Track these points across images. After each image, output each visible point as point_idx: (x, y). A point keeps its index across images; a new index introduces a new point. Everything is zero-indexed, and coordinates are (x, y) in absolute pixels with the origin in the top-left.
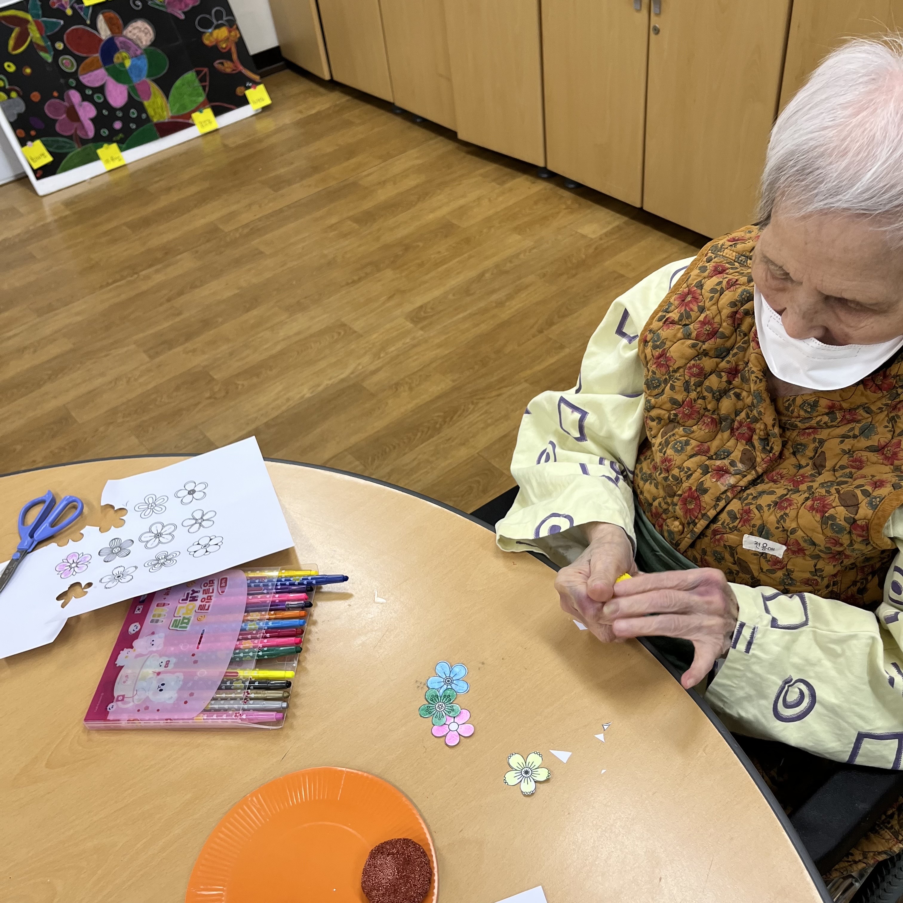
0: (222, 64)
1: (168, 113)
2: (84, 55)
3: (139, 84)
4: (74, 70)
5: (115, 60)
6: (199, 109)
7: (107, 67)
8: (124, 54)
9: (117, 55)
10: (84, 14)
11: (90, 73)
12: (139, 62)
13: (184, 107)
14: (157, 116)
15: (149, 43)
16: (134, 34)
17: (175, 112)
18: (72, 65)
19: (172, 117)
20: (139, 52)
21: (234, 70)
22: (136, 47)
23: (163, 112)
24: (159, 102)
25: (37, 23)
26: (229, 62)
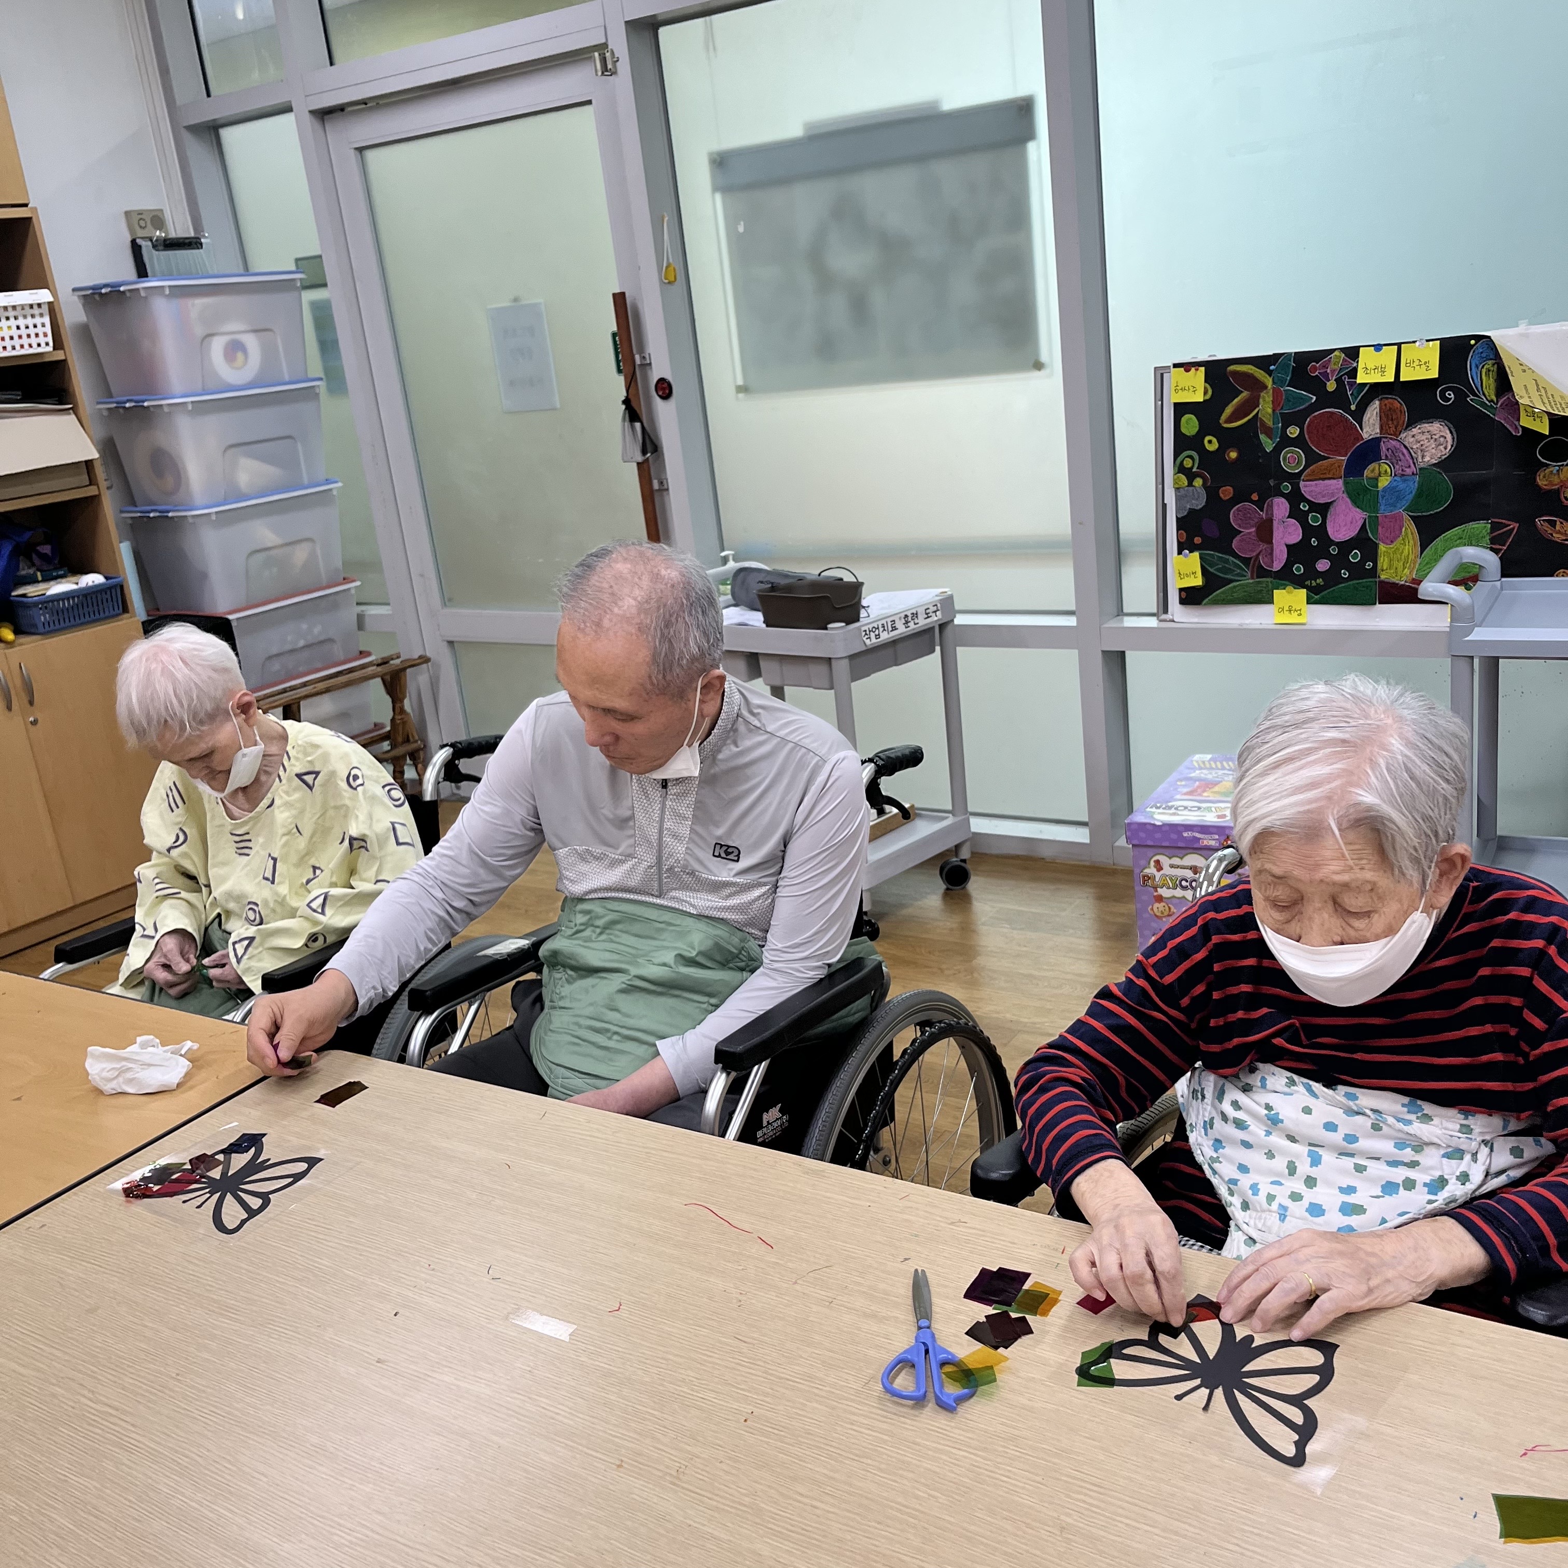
0: (1553, 524)
1: (1411, 572)
2: (1324, 454)
3: (1386, 516)
4: (1298, 471)
5: (1367, 473)
7: (1349, 479)
8: (1385, 467)
9: (1373, 466)
10: (1353, 394)
11: (1320, 482)
12: (1402, 486)
14: (1391, 571)
15: (1434, 461)
16: (1418, 441)
18: (1299, 463)
19: (1414, 581)
22: (1410, 461)
24: (1406, 552)
25: (1276, 392)
26: (1566, 524)
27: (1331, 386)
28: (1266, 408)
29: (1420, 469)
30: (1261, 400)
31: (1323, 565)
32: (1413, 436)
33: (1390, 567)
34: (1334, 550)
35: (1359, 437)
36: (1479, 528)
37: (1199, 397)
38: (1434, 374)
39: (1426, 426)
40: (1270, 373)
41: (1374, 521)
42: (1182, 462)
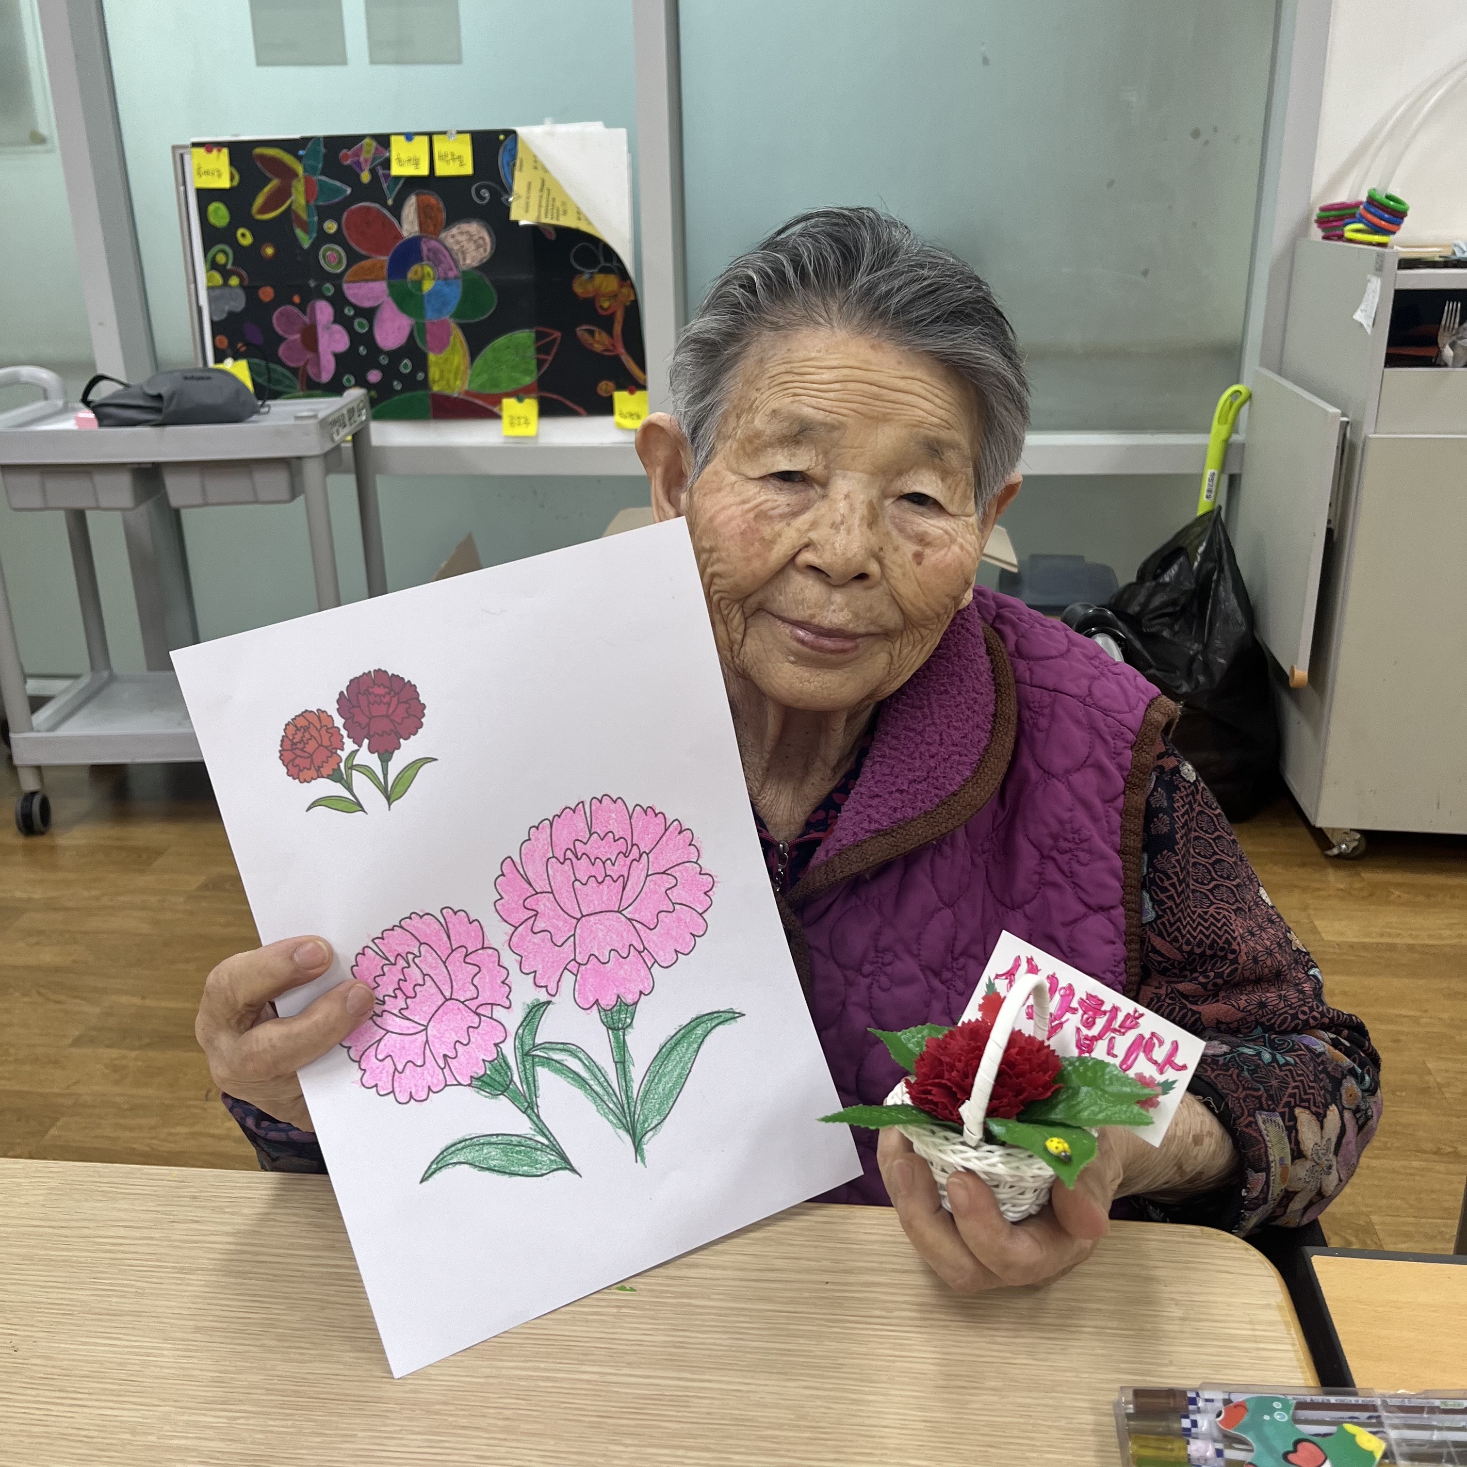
0: (591, 333)
1: (463, 384)
2: (363, 252)
3: (433, 323)
4: (339, 271)
5: (410, 275)
6: (519, 394)
7: (392, 281)
8: (428, 269)
9: (416, 267)
10: (388, 187)
11: (363, 284)
12: (446, 290)
13: (495, 382)
14: (443, 383)
15: (475, 264)
16: (458, 242)
17: (475, 387)
18: (340, 262)
19: (467, 393)
20: (451, 274)
21: (607, 350)
22: (452, 264)
23: (456, 379)
24: (456, 362)
25: (308, 182)
26: (604, 334)
27: (366, 177)
28: (298, 198)
29: (464, 273)
30: (293, 190)
31: (374, 376)
32: (453, 236)
33: (442, 377)
34: (384, 360)
35: (399, 236)
36: (525, 337)
37: (224, 183)
38: (468, 169)
39: (465, 227)
40: (300, 159)
41: (422, 327)
42: (214, 258)
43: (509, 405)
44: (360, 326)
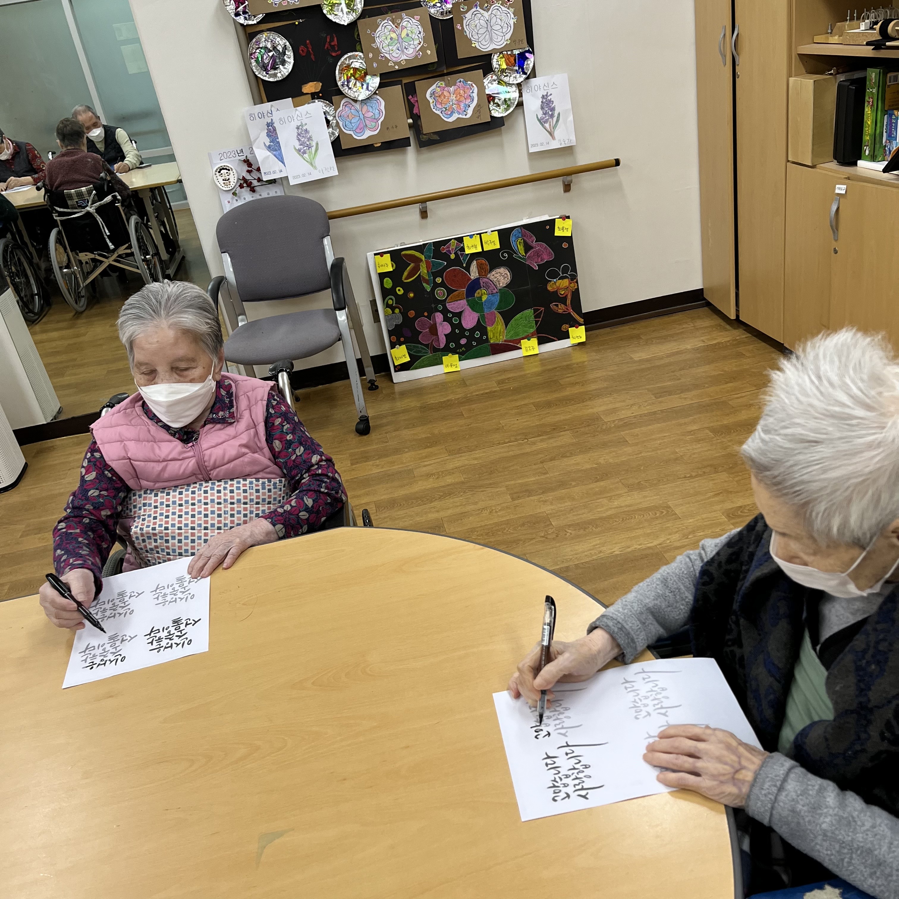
0: (557, 305)
1: (503, 337)
2: (455, 289)
3: (488, 314)
4: (444, 298)
5: (476, 295)
6: (528, 338)
7: (468, 299)
8: (484, 291)
9: (478, 291)
10: (463, 259)
11: (455, 302)
12: (493, 298)
13: (517, 334)
14: (495, 338)
15: (504, 285)
16: (496, 277)
17: (508, 338)
18: (444, 295)
19: (505, 341)
20: (494, 291)
22: (494, 287)
23: (500, 336)
24: (499, 328)
25: (427, 262)
26: (562, 305)
27: (453, 256)
28: (423, 270)
29: (500, 290)
30: (421, 267)
31: (463, 341)
32: (493, 275)
33: (494, 336)
34: (467, 334)
35: (470, 279)
36: (529, 312)
37: (390, 268)
38: (498, 246)
39: (498, 270)
40: (423, 253)
41: (483, 316)
42: (386, 302)
43: (525, 343)
44: (455, 321)
